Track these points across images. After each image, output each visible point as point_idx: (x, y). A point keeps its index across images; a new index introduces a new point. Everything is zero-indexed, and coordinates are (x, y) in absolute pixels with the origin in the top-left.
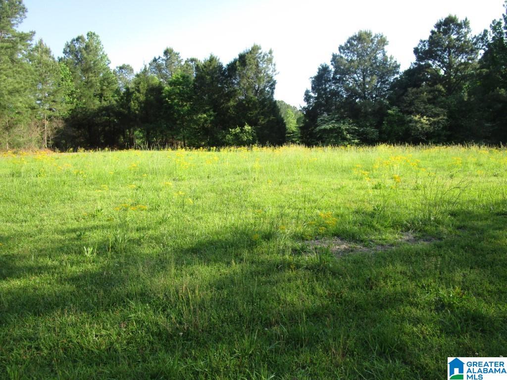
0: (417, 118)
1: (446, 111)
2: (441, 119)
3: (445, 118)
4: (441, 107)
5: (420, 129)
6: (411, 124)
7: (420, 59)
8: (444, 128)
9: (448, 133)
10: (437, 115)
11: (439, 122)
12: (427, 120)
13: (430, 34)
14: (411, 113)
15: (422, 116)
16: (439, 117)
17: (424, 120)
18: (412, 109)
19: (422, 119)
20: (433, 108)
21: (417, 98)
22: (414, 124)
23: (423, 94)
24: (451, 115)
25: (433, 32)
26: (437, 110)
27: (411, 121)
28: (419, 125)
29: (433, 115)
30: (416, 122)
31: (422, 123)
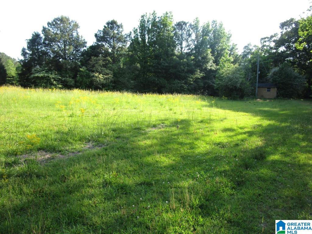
0: (97, 75)
1: (112, 72)
2: (110, 77)
3: (112, 76)
4: (110, 70)
5: (99, 82)
6: (93, 78)
7: (98, 40)
8: (111, 82)
9: (113, 85)
10: (107, 74)
11: (108, 78)
12: (102, 76)
13: (104, 28)
14: (93, 71)
15: (100, 74)
16: (109, 75)
17: (101, 76)
18: (94, 69)
19: (100, 76)
20: (105, 70)
21: (97, 63)
22: (95, 78)
23: (100, 61)
24: (115, 75)
25: (105, 27)
26: (108, 71)
27: (93, 76)
28: (98, 79)
29: (105, 73)
30: (96, 77)
31: (99, 78)
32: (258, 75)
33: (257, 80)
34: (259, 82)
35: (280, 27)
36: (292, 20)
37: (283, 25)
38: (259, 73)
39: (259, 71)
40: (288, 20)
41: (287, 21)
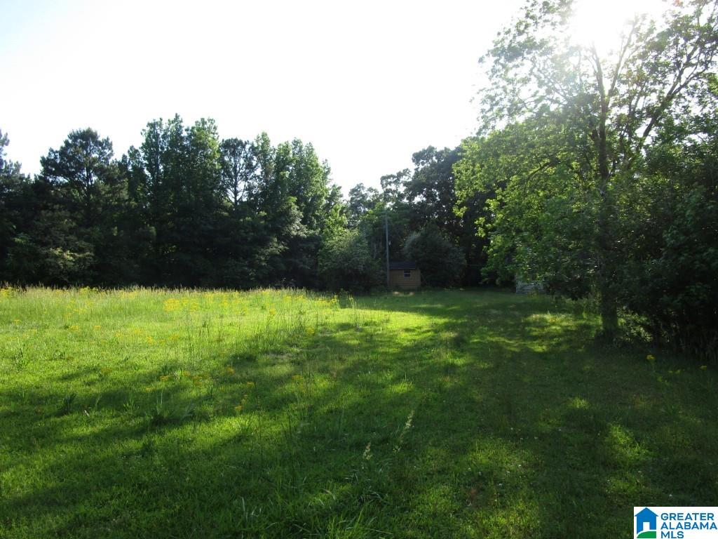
0: (58, 251)
1: (92, 246)
2: (88, 256)
3: (93, 254)
4: (86, 240)
5: (62, 267)
6: (49, 260)
7: (47, 172)
8: (91, 267)
9: (96, 273)
10: (81, 250)
11: (84, 259)
12: (71, 255)
13: (64, 145)
14: (45, 244)
15: (64, 250)
16: (84, 253)
17: (68, 255)
18: (47, 238)
19: (65, 254)
20: (76, 241)
21: (54, 225)
22: (53, 260)
23: (63, 220)
24: (97, 251)
25: (66, 142)
26: (83, 244)
27: (47, 256)
28: (60, 262)
29: (77, 249)
30: (56, 257)
31: (63, 259)
32: (387, 248)
33: (388, 256)
34: (391, 260)
35: (414, 161)
36: (431, 149)
37: (417, 157)
38: (390, 244)
39: (389, 240)
40: (426, 149)
41: (424, 151)
